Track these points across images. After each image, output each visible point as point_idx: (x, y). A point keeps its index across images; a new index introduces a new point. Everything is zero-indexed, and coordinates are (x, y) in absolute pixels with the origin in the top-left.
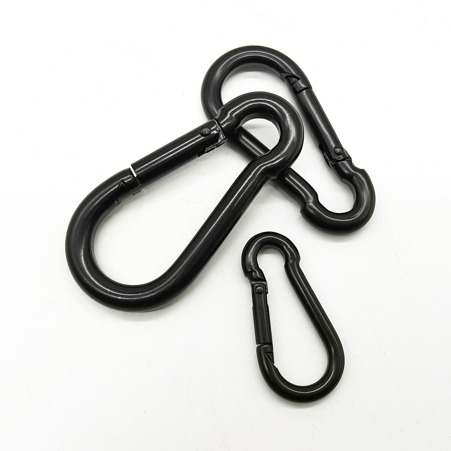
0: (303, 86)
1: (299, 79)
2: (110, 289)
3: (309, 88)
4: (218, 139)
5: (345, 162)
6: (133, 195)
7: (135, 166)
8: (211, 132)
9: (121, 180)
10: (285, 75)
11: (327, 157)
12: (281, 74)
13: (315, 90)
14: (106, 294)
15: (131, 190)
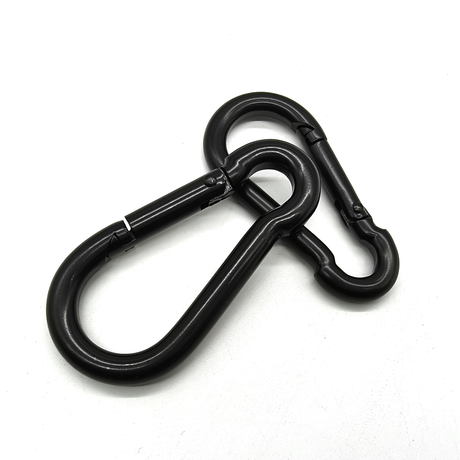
0: (318, 137)
1: (313, 129)
2: (98, 358)
3: (323, 139)
4: (225, 190)
5: (365, 221)
6: (126, 251)
7: (129, 218)
8: (217, 182)
9: (114, 233)
10: (297, 124)
11: (344, 215)
12: (293, 123)
13: (330, 141)
14: (92, 363)
15: (124, 244)
